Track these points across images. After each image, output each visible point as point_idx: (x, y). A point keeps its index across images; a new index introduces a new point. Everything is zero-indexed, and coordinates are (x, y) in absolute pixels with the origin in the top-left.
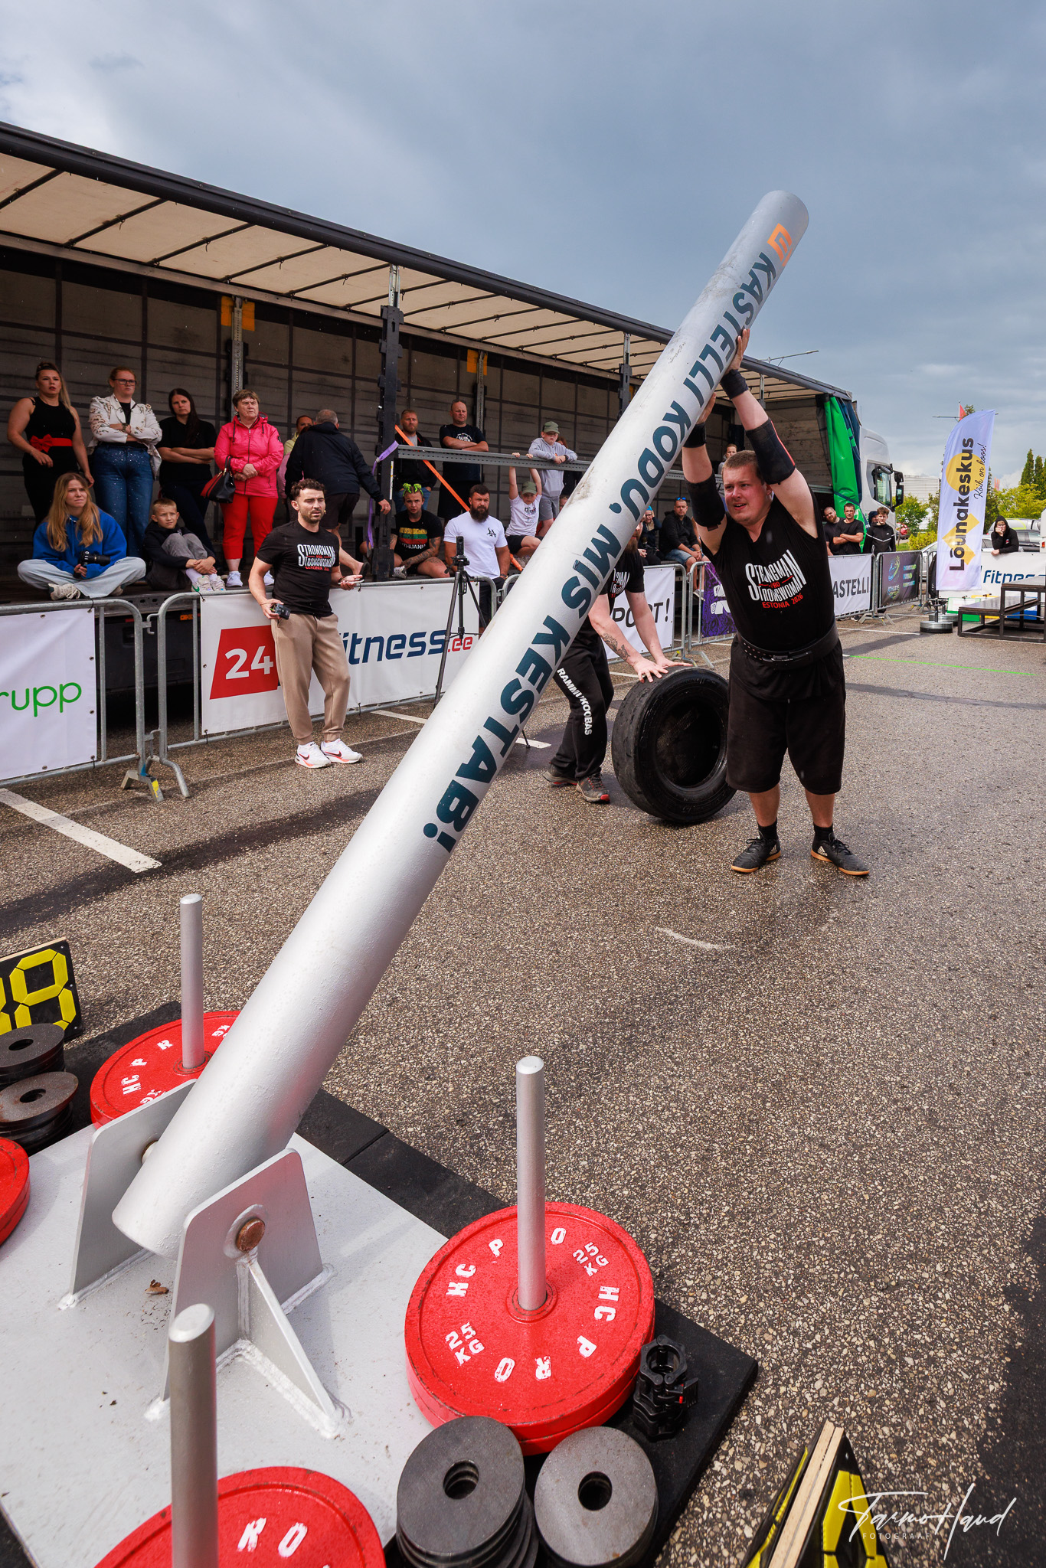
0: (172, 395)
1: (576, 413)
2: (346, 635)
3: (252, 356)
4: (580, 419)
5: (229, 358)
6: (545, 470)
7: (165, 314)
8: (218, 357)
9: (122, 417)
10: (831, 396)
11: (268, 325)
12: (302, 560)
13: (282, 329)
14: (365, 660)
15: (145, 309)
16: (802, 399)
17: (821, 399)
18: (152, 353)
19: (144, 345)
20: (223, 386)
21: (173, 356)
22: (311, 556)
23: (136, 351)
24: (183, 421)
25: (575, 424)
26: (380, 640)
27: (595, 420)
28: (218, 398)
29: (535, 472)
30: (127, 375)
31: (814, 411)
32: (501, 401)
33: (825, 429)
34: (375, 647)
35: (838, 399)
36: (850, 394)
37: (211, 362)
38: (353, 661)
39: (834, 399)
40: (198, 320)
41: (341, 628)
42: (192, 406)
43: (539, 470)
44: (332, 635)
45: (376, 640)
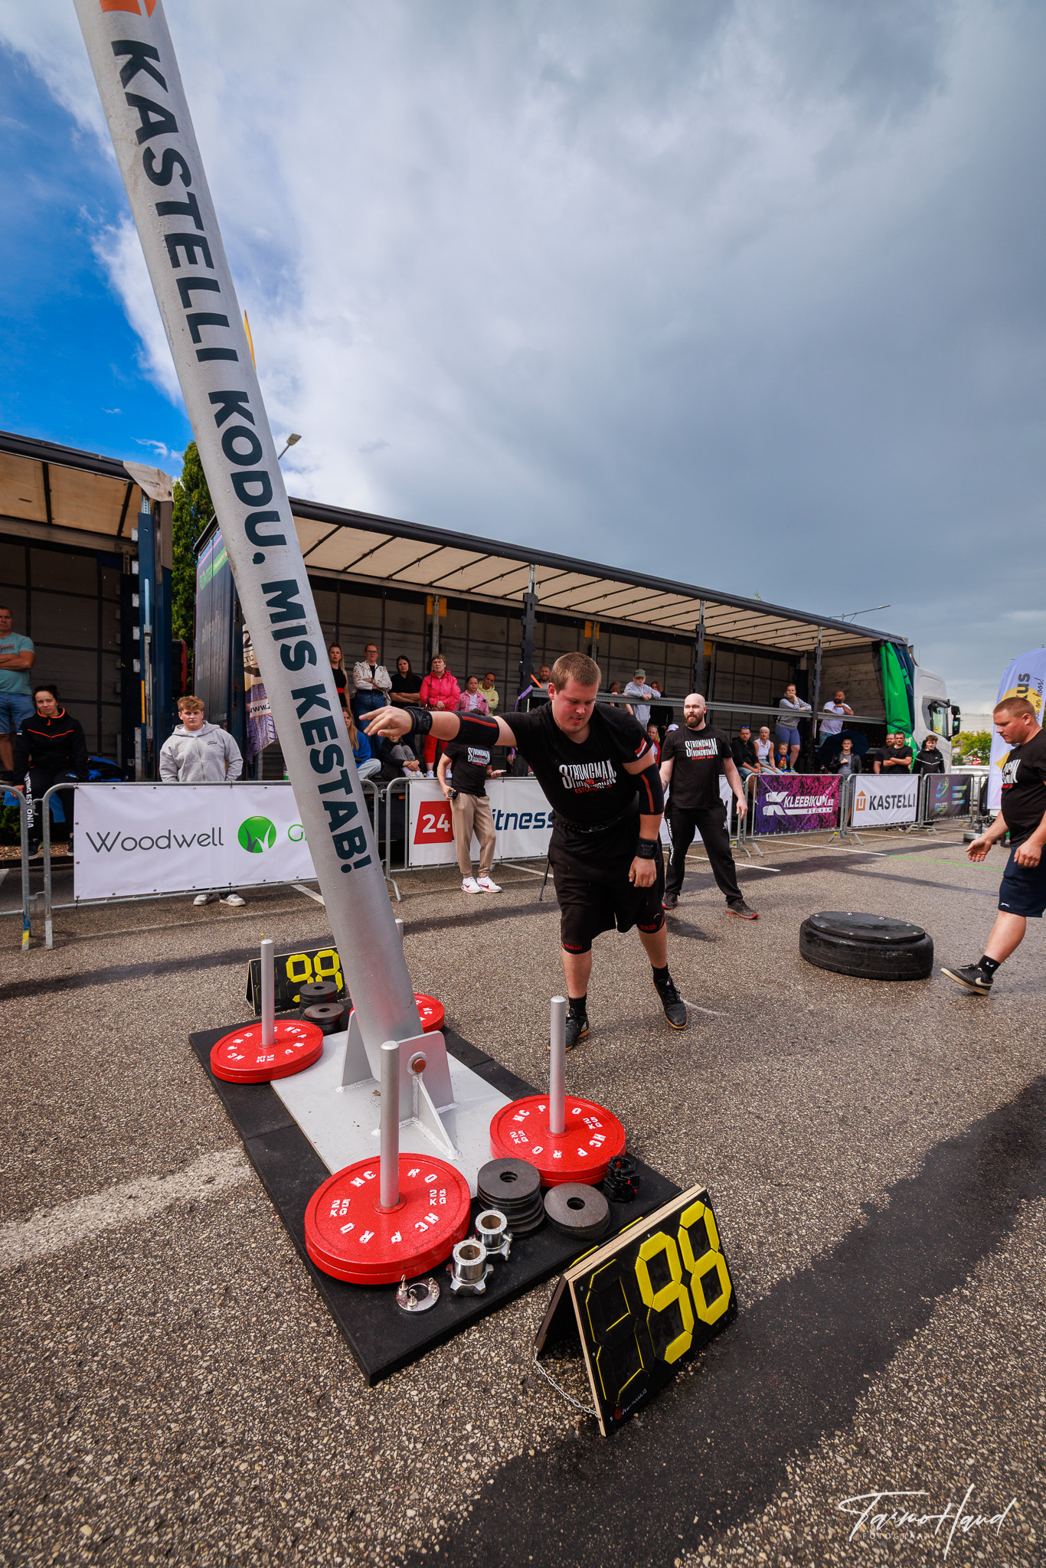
0: (398, 660)
1: (666, 665)
2: (494, 810)
3: (444, 634)
4: (669, 669)
5: (431, 635)
6: (636, 705)
7: (396, 610)
8: (424, 635)
9: (370, 674)
10: (886, 641)
11: (455, 612)
12: (470, 758)
13: (463, 614)
14: (506, 828)
15: (384, 607)
16: (861, 646)
17: (877, 646)
18: (387, 635)
19: (383, 630)
20: (427, 654)
21: (399, 636)
22: (475, 756)
23: (378, 634)
24: (404, 676)
25: (665, 672)
26: (515, 815)
27: (681, 669)
28: (424, 661)
29: (629, 706)
30: (373, 648)
31: (870, 656)
32: (609, 657)
33: (879, 670)
34: (512, 820)
35: (893, 644)
36: (906, 639)
37: (420, 639)
38: (498, 828)
39: (889, 645)
40: (412, 611)
41: (492, 805)
42: (410, 666)
43: (632, 705)
44: (486, 809)
45: (513, 815)
